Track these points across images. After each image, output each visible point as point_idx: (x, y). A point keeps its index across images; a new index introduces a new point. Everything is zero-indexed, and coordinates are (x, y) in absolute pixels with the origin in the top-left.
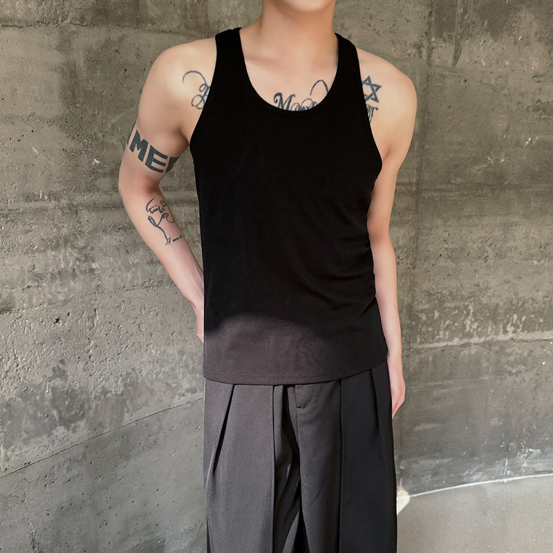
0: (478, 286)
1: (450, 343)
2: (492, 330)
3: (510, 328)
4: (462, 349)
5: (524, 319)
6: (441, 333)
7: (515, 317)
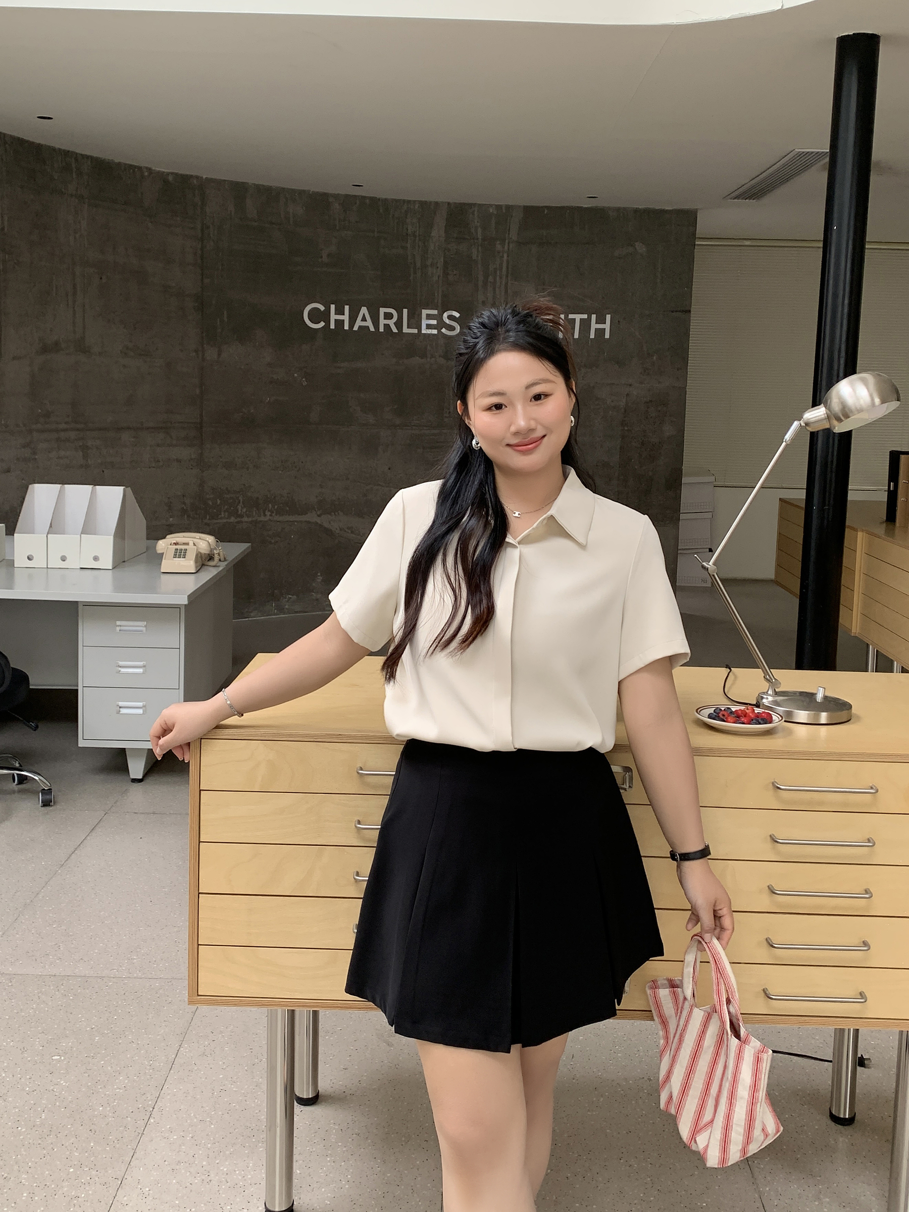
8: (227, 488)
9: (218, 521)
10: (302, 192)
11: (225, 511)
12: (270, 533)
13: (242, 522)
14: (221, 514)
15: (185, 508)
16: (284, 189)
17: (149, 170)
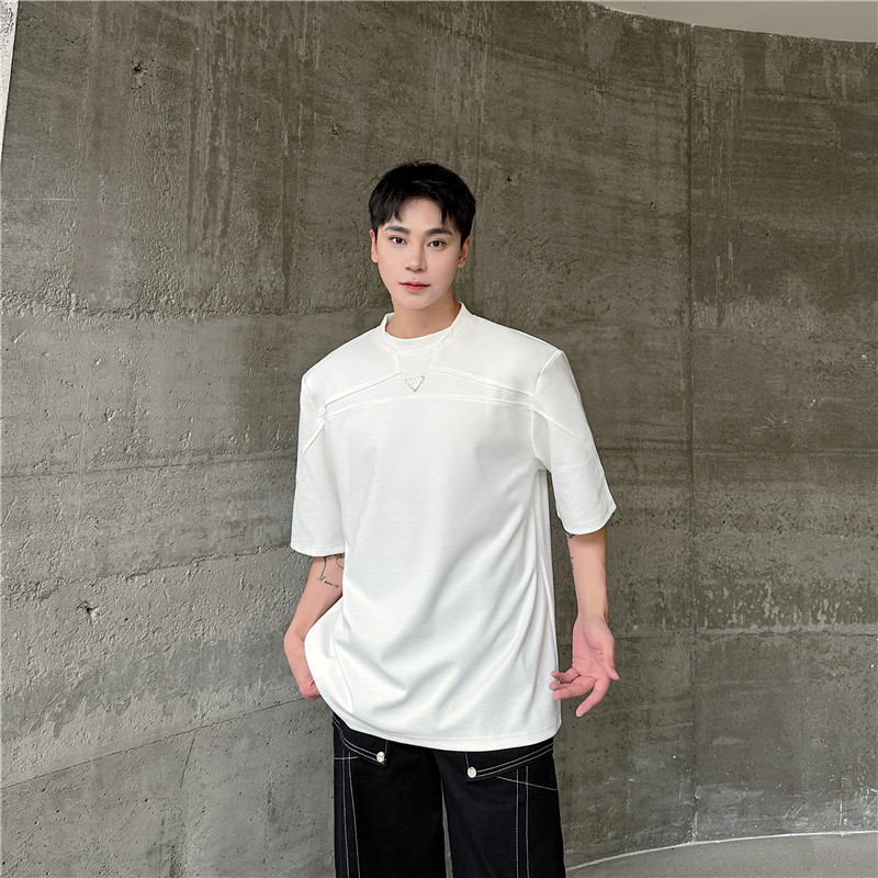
0: (774, 561)
1: (746, 631)
2: (799, 617)
3: (821, 618)
4: (761, 638)
5: (837, 606)
6: (734, 616)
7: (826, 602)
8: (741, 568)
9: (727, 631)
10: (860, 47)
11: (739, 612)
12: (829, 657)
13: (771, 634)
14: (730, 618)
15: (662, 605)
16: (828, 43)
17: (599, 8)
